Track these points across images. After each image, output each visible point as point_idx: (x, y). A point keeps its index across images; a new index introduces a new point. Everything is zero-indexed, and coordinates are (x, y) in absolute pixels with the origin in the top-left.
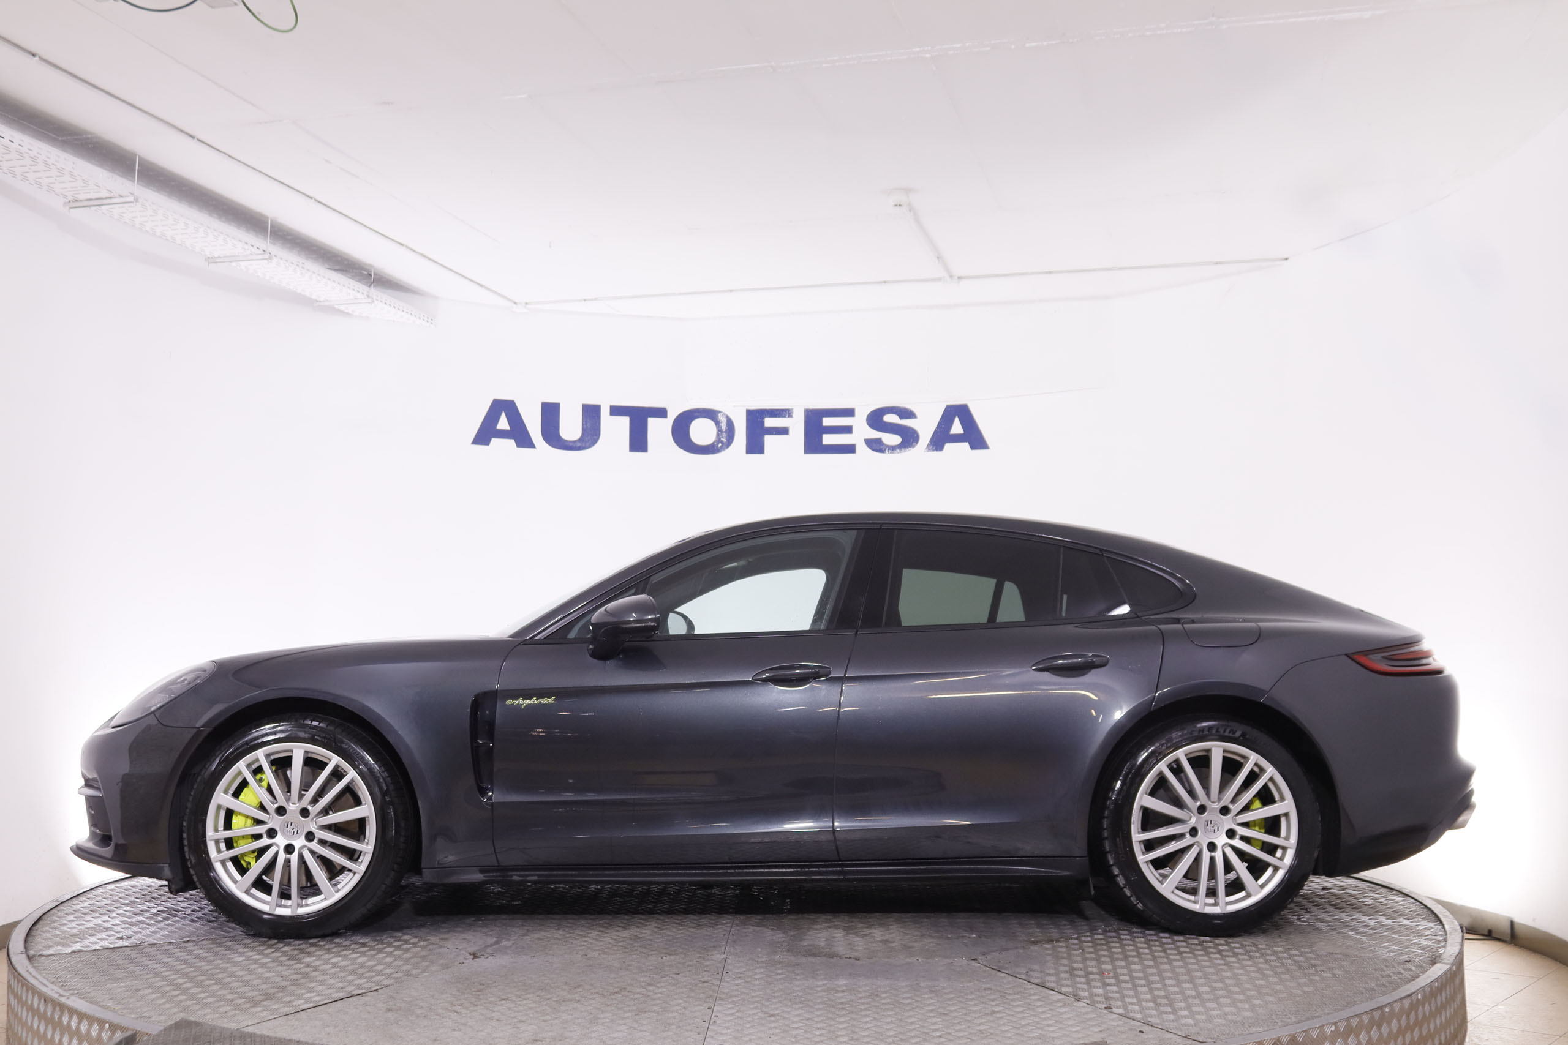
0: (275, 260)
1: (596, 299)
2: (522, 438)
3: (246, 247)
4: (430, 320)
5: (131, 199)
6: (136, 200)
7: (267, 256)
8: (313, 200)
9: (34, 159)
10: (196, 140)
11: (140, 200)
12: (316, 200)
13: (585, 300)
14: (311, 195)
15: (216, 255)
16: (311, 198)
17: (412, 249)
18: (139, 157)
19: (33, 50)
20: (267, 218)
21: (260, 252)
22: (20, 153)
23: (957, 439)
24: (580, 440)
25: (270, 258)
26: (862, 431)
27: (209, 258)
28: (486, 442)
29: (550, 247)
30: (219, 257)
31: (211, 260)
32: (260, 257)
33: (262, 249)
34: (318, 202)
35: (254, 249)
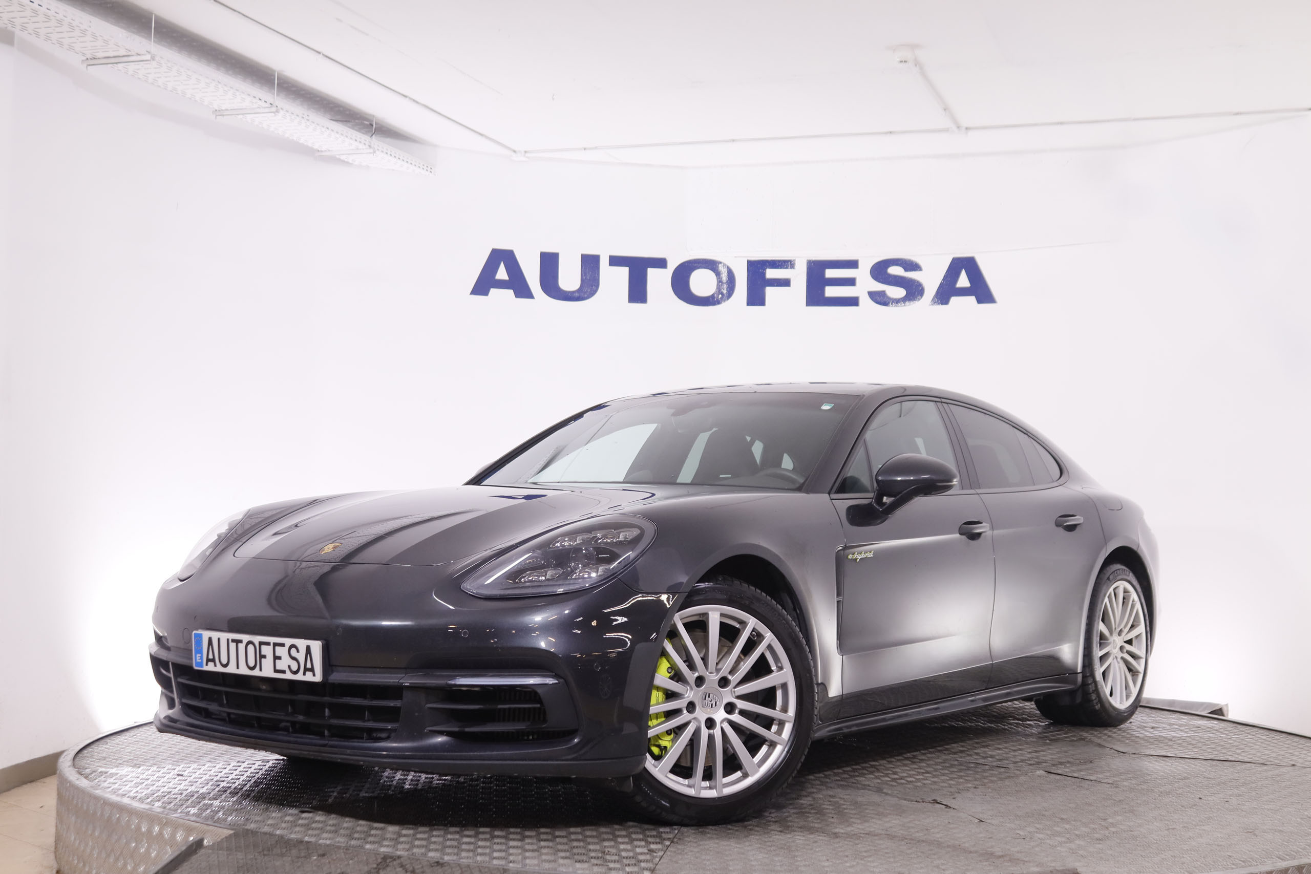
0: (282, 112)
1: (596, 148)
2: (522, 291)
3: (254, 100)
5: (148, 57)
6: (153, 58)
7: (274, 109)
8: (321, 55)
9: (60, 22)
11: (157, 58)
12: (323, 55)
13: (585, 149)
14: (319, 50)
15: (223, 109)
16: (319, 53)
17: (414, 101)
18: (156, 16)
20: (274, 71)
21: (268, 105)
22: (47, 16)
23: (963, 292)
24: (579, 291)
25: (277, 111)
26: (865, 284)
27: (216, 110)
28: (485, 293)
29: (553, 99)
30: (227, 110)
31: (218, 113)
32: (267, 110)
33: (268, 103)
34: (327, 57)
35: (262, 104)
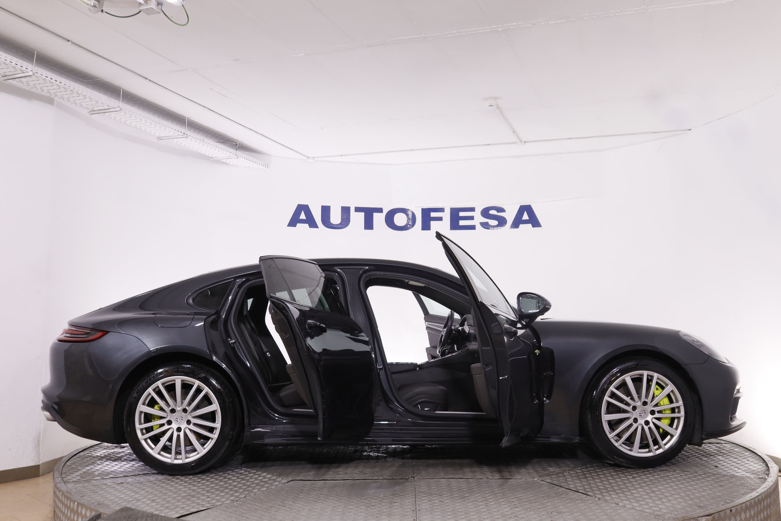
0: (190, 138)
1: (347, 155)
3: (175, 132)
4: (267, 166)
5: (118, 109)
6: (121, 110)
7: (185, 136)
8: (207, 109)
9: (72, 91)
10: (148, 80)
11: (123, 110)
13: (342, 155)
14: (206, 106)
15: (162, 136)
16: (205, 107)
17: (256, 132)
18: (123, 90)
19: (69, 39)
20: (186, 117)
21: (182, 134)
22: (65, 88)
25: (187, 137)
29: (322, 129)
30: (163, 137)
31: (159, 138)
32: (182, 136)
33: (183, 133)
34: (209, 109)
35: (179, 133)
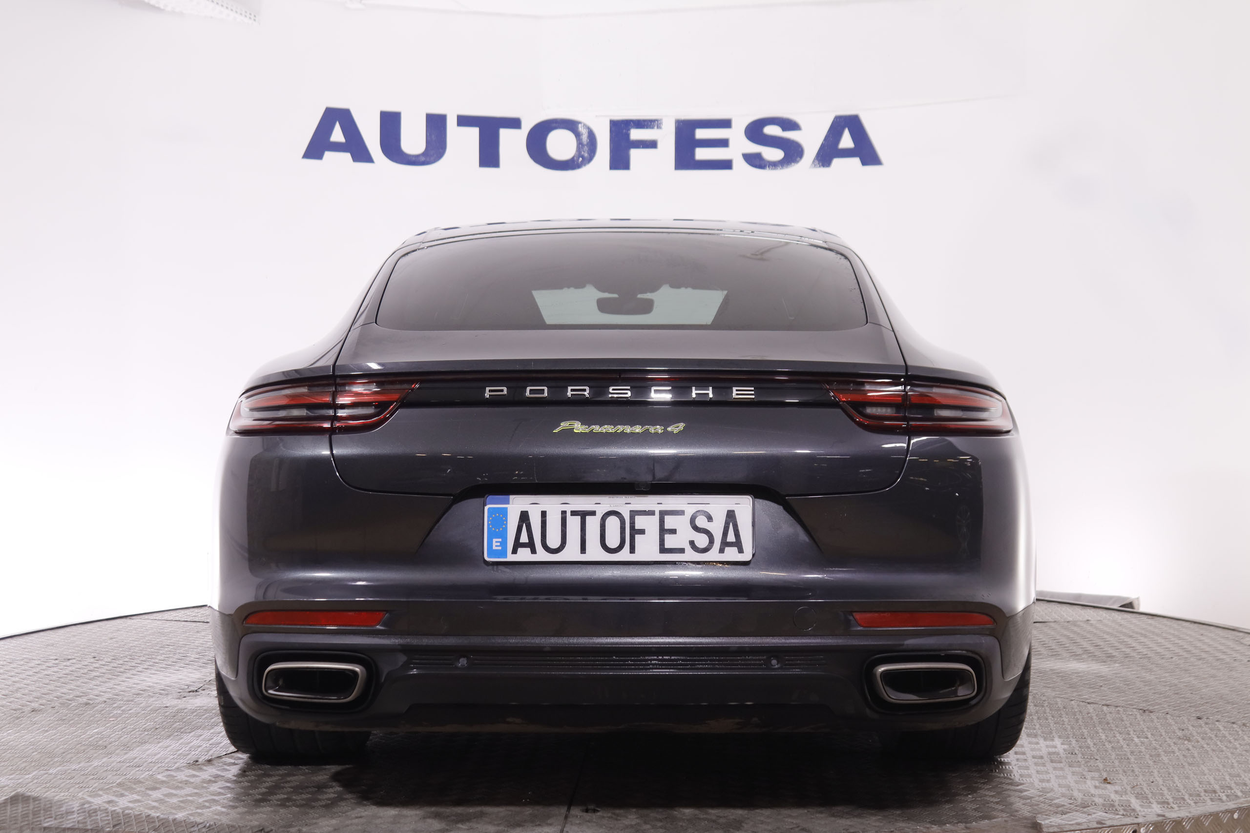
2: (361, 154)
4: (252, 17)
23: (846, 153)
24: (424, 154)
26: (739, 145)
28: (319, 156)
